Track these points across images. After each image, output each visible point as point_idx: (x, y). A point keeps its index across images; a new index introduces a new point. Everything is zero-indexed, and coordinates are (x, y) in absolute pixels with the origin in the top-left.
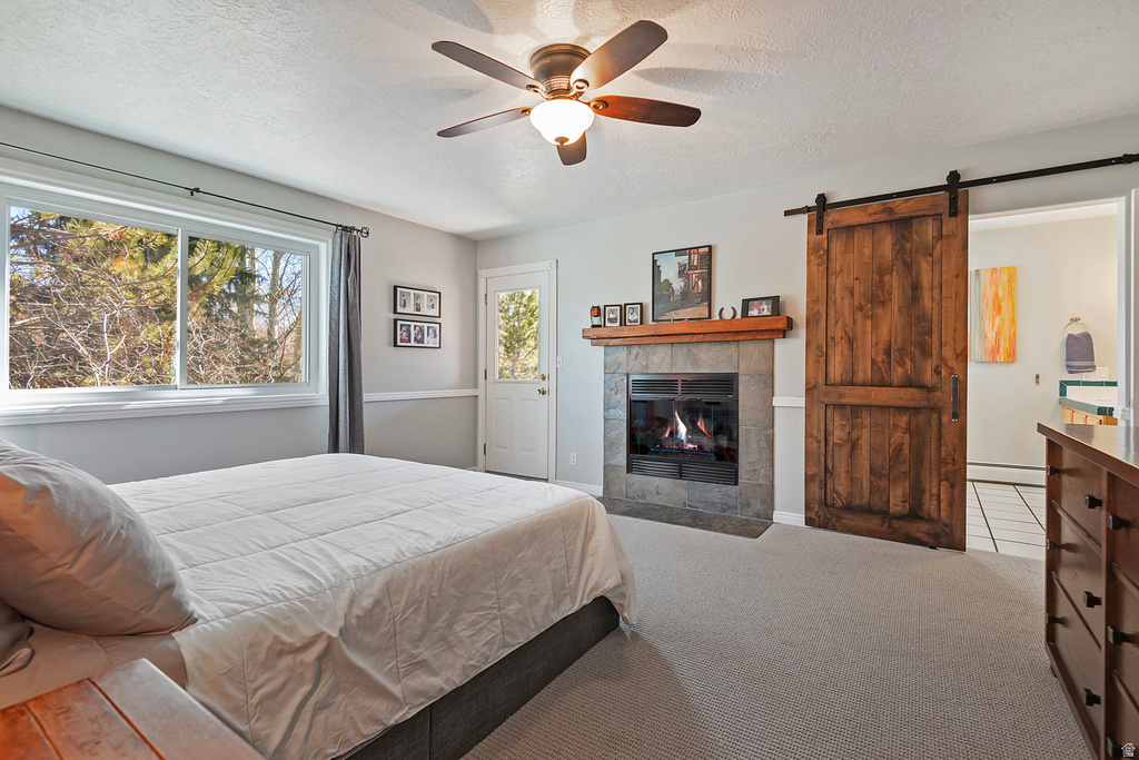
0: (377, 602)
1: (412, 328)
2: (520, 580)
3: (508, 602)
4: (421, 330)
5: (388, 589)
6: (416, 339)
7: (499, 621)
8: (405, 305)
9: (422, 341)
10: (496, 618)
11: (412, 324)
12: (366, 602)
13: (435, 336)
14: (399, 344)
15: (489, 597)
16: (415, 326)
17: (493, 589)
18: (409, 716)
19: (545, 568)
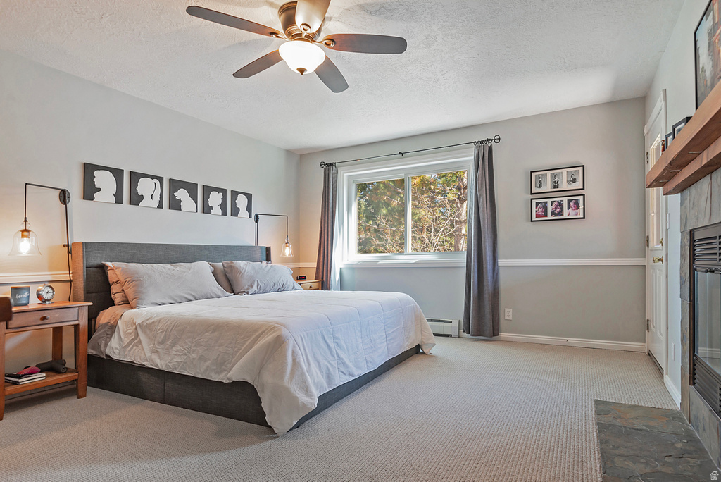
0: (153, 322)
1: (549, 205)
2: (202, 345)
3: (193, 352)
4: (560, 205)
5: (159, 321)
6: (553, 213)
7: (186, 357)
8: (540, 186)
9: (561, 213)
10: (185, 354)
11: (549, 201)
12: (151, 321)
13: (578, 207)
14: (534, 218)
15: (187, 344)
16: (553, 202)
17: (190, 342)
18: (148, 366)
19: (217, 348)
